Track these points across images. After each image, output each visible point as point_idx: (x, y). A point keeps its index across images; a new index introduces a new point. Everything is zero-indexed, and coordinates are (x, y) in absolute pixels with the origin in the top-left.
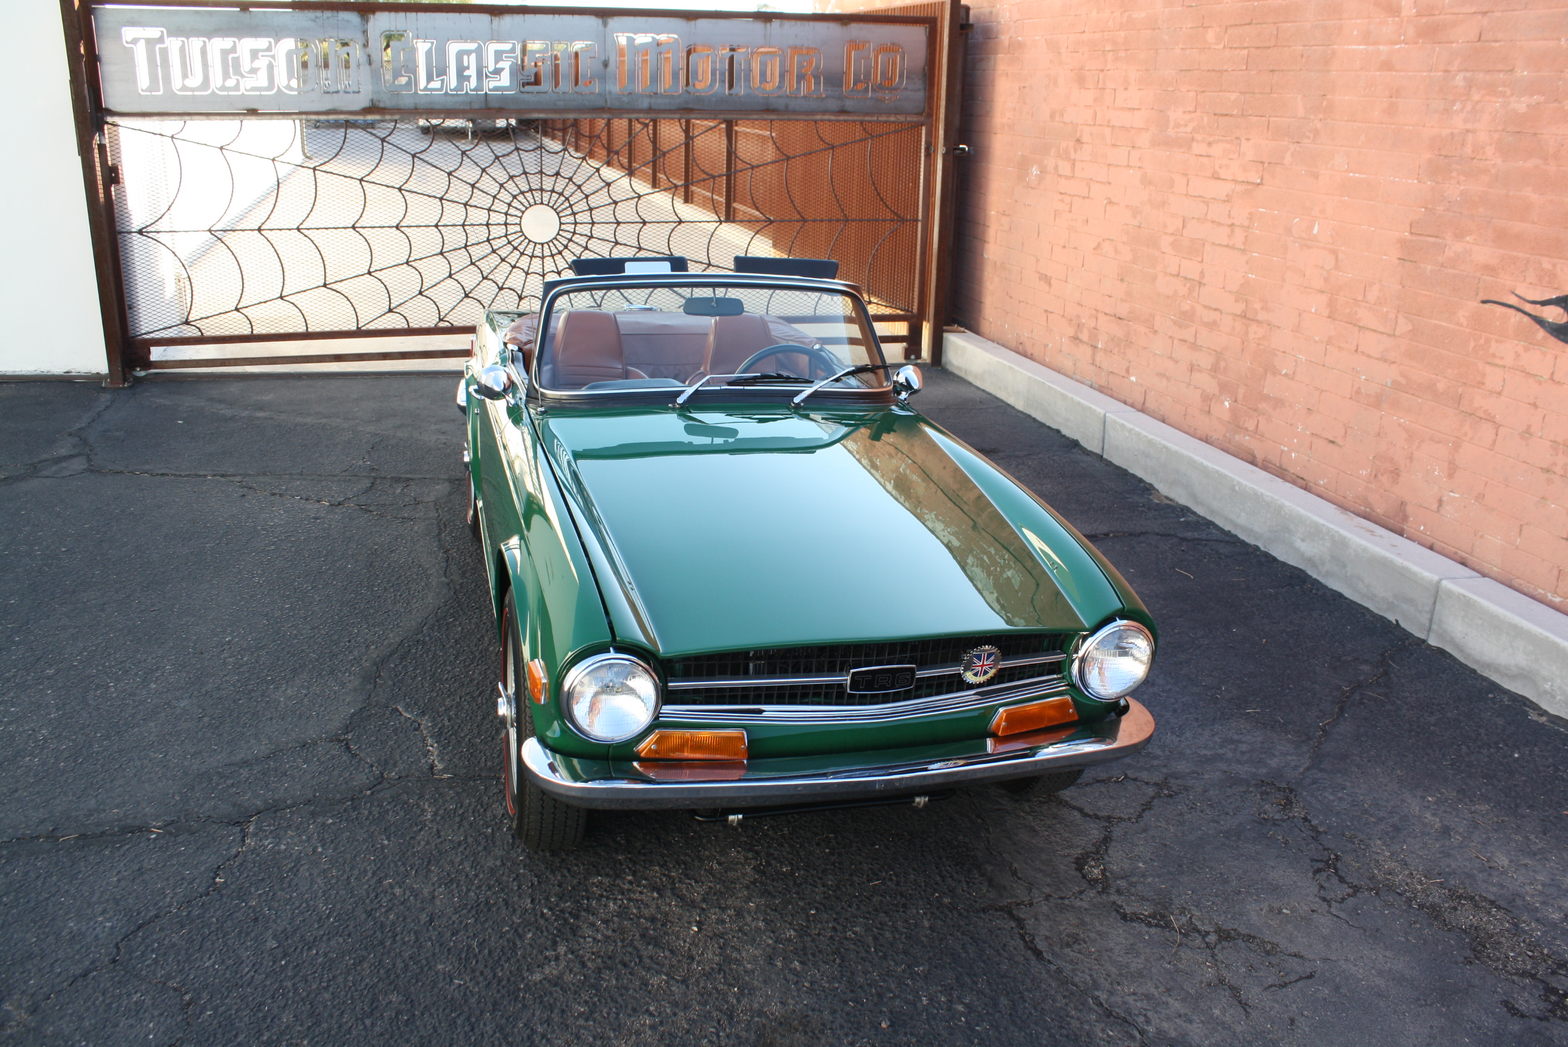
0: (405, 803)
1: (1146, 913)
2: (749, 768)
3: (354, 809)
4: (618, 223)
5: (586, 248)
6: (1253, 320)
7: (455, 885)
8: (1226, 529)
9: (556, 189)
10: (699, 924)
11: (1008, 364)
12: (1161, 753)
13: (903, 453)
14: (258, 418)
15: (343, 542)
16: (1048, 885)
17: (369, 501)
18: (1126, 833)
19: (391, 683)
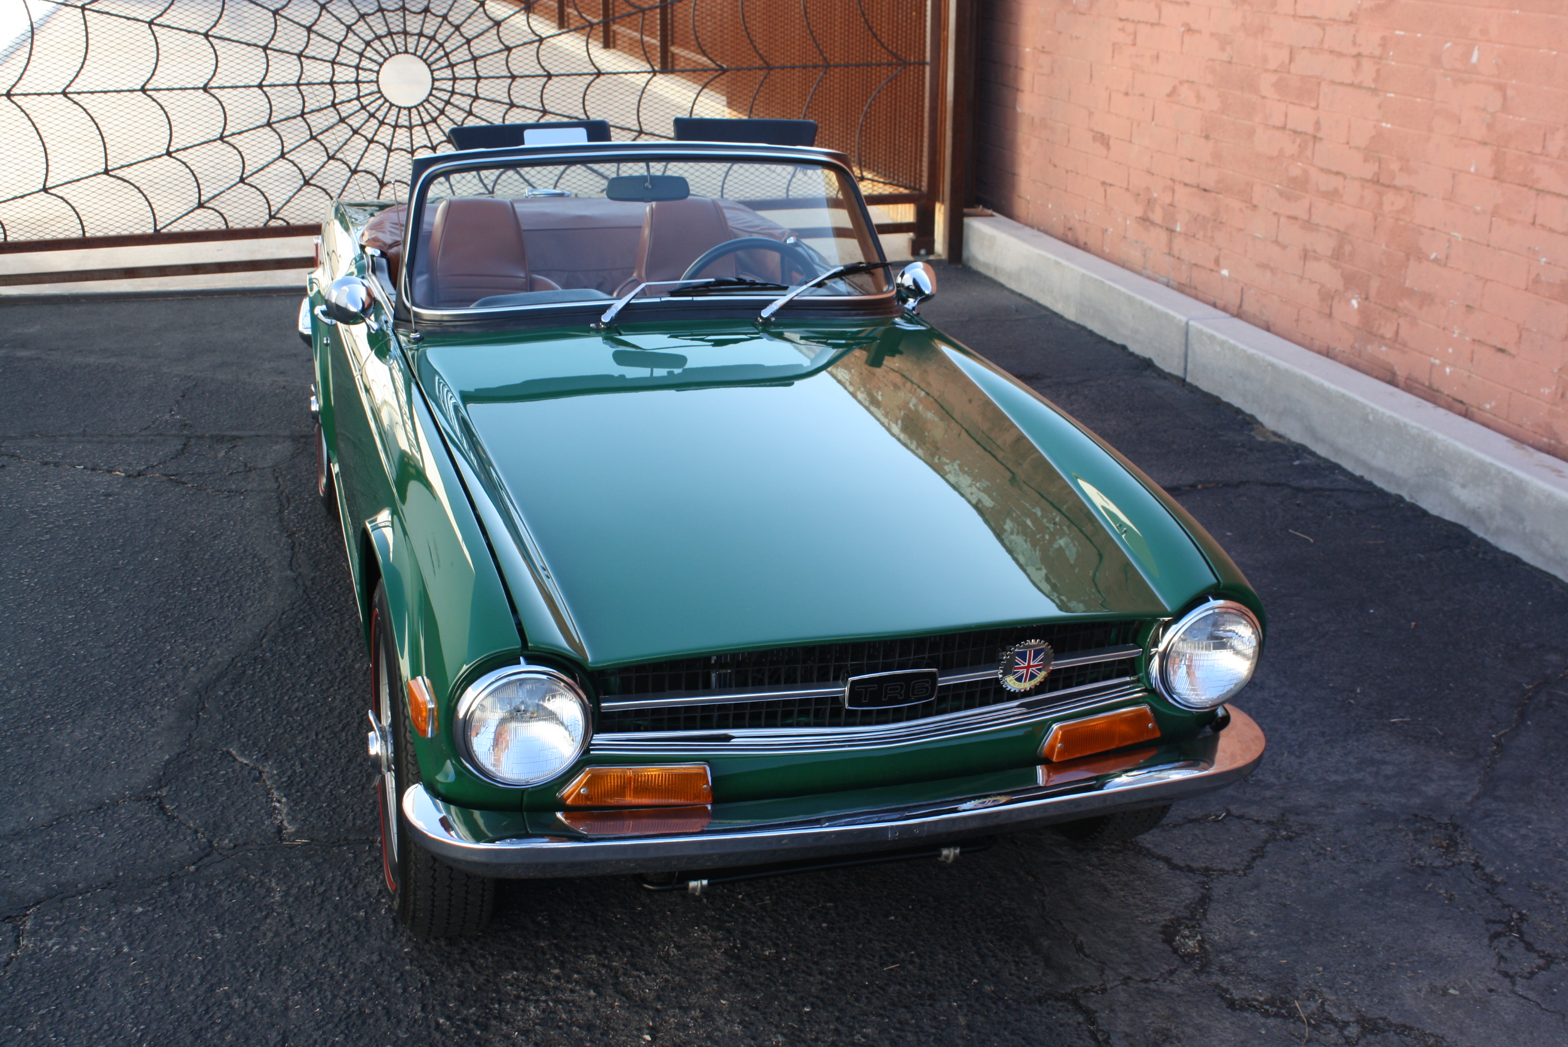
0: (244, 881)
1: (1262, 999)
2: (715, 815)
3: (173, 891)
4: (513, 77)
5: (470, 113)
6: (1388, 186)
7: (316, 991)
8: (1358, 473)
9: (426, 32)
10: (653, 1031)
11: (1052, 257)
12: (1276, 781)
13: (912, 382)
14: (20, 359)
15: (146, 526)
16: (1126, 964)
17: (181, 470)
18: (1230, 890)
19: (219, 717)
